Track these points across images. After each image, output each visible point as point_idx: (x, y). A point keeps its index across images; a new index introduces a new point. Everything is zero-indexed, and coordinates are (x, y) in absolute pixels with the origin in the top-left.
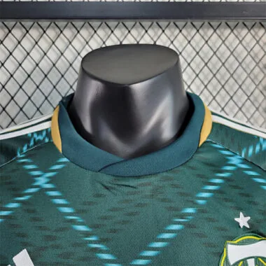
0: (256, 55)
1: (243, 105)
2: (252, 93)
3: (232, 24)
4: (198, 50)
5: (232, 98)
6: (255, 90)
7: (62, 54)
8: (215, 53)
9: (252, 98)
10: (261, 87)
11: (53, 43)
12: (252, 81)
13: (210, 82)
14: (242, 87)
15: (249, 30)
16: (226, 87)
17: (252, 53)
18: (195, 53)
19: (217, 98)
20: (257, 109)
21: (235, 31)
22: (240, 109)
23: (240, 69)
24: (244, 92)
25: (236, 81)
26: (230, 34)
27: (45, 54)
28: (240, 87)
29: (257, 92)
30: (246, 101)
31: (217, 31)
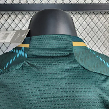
0: (106, 26)
1: (100, 47)
2: (104, 42)
3: (95, 13)
4: (81, 24)
5: (95, 44)
6: (105, 40)
7: (24, 25)
8: (88, 25)
9: (104, 44)
10: (107, 39)
11: (21, 21)
12: (104, 36)
13: (86, 37)
14: (100, 39)
15: (103, 15)
16: (93, 39)
17: (104, 25)
18: (80, 25)
19: (89, 44)
20: (106, 48)
21: (97, 16)
22: (99, 48)
23: (99, 32)
24: (101, 41)
25: (97, 37)
26: (95, 17)
27: (17, 25)
28: (99, 39)
29: (106, 41)
30: (101, 45)
31: (89, 16)
